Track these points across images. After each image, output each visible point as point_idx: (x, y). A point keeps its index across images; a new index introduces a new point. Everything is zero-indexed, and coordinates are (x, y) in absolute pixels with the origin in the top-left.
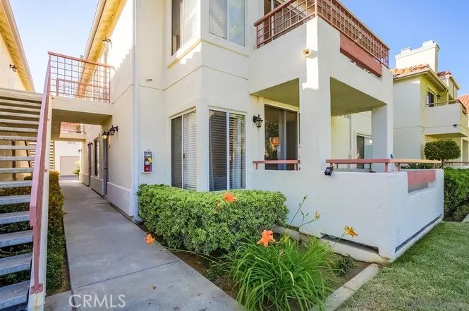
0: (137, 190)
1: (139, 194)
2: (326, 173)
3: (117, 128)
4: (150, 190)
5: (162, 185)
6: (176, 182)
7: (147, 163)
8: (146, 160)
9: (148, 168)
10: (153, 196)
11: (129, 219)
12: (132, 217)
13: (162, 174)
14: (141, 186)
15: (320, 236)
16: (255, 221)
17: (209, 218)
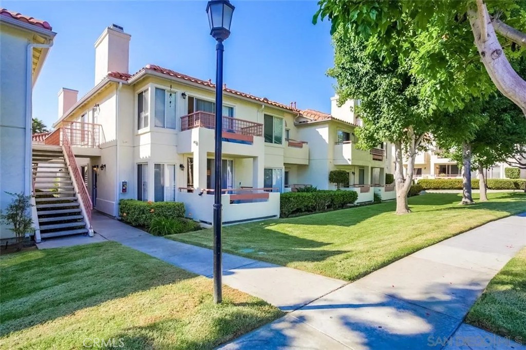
0: (118, 202)
1: (120, 204)
2: (199, 195)
3: (105, 166)
4: (125, 202)
5: (131, 200)
6: (140, 198)
7: (124, 188)
8: (123, 186)
9: (124, 190)
10: (126, 204)
11: (113, 218)
12: (115, 217)
13: (132, 194)
14: (121, 200)
15: (199, 221)
16: (167, 213)
17: (147, 211)
